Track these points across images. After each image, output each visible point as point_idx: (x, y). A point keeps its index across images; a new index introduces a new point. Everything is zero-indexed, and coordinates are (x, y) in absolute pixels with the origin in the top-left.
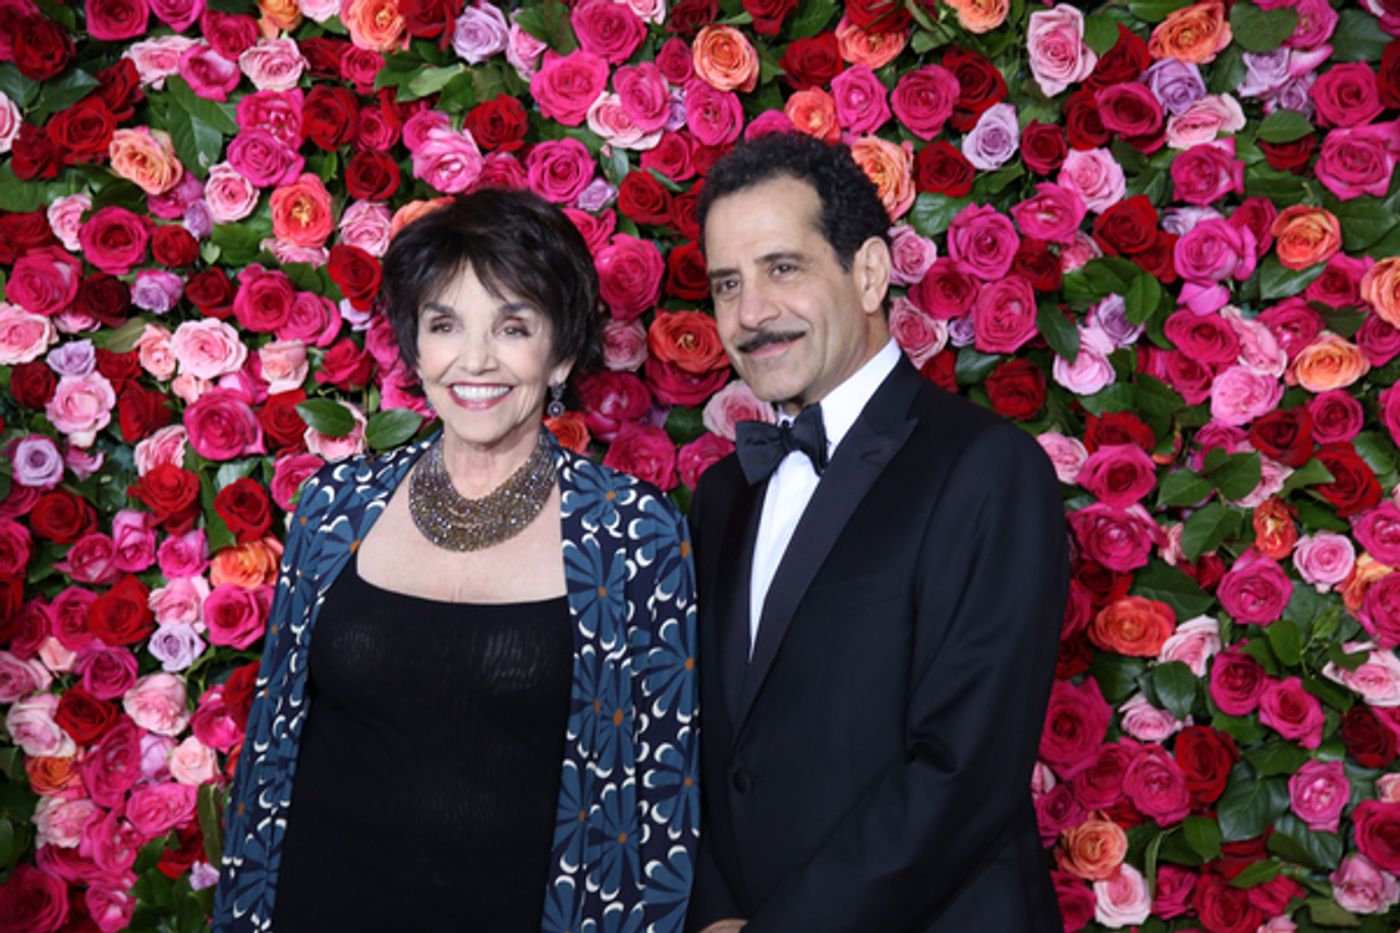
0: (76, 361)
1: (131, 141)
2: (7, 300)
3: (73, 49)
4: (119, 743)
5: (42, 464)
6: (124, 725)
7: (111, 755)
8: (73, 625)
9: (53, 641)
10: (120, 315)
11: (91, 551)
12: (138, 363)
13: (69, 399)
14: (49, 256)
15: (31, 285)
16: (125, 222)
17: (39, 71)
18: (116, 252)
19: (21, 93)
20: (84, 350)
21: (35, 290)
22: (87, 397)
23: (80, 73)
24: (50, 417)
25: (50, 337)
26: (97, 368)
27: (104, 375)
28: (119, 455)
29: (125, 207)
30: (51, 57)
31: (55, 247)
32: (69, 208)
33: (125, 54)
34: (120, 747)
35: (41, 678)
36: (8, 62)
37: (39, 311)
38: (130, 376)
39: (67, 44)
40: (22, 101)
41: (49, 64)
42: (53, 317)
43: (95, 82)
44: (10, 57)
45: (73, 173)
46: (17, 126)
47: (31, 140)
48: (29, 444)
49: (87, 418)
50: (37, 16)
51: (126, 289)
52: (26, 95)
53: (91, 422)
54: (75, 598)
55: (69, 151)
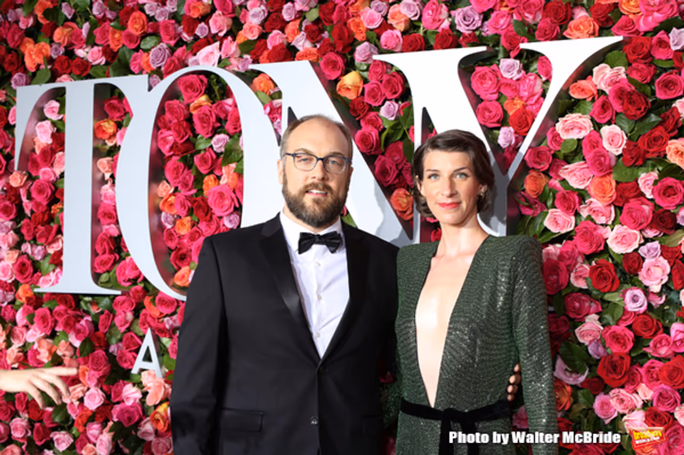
0: (652, 251)
1: (676, 145)
2: (620, 224)
3: (650, 104)
4: (674, 435)
5: (637, 301)
6: (677, 426)
7: (672, 440)
8: (653, 378)
9: (643, 385)
10: (672, 229)
11: (660, 342)
12: (681, 252)
13: (649, 269)
14: (640, 202)
15: (631, 216)
16: (674, 185)
17: (635, 116)
18: (669, 199)
19: (626, 127)
20: (655, 246)
21: (633, 219)
22: (657, 269)
23: (653, 115)
24: (640, 278)
25: (640, 240)
26: (662, 254)
27: (665, 258)
28: (673, 296)
29: (673, 177)
30: (640, 109)
31: (642, 198)
32: (648, 178)
33: (674, 105)
34: (675, 437)
35: (638, 401)
36: (621, 113)
37: (635, 229)
38: (677, 257)
39: (647, 102)
40: (627, 130)
41: (639, 112)
42: (641, 231)
43: (660, 119)
44: (622, 111)
45: (650, 162)
46: (625, 142)
47: (631, 148)
48: (631, 292)
49: (657, 278)
50: (634, 92)
51: (674, 216)
52: (629, 127)
53: (659, 280)
54: (653, 365)
55: (648, 152)
